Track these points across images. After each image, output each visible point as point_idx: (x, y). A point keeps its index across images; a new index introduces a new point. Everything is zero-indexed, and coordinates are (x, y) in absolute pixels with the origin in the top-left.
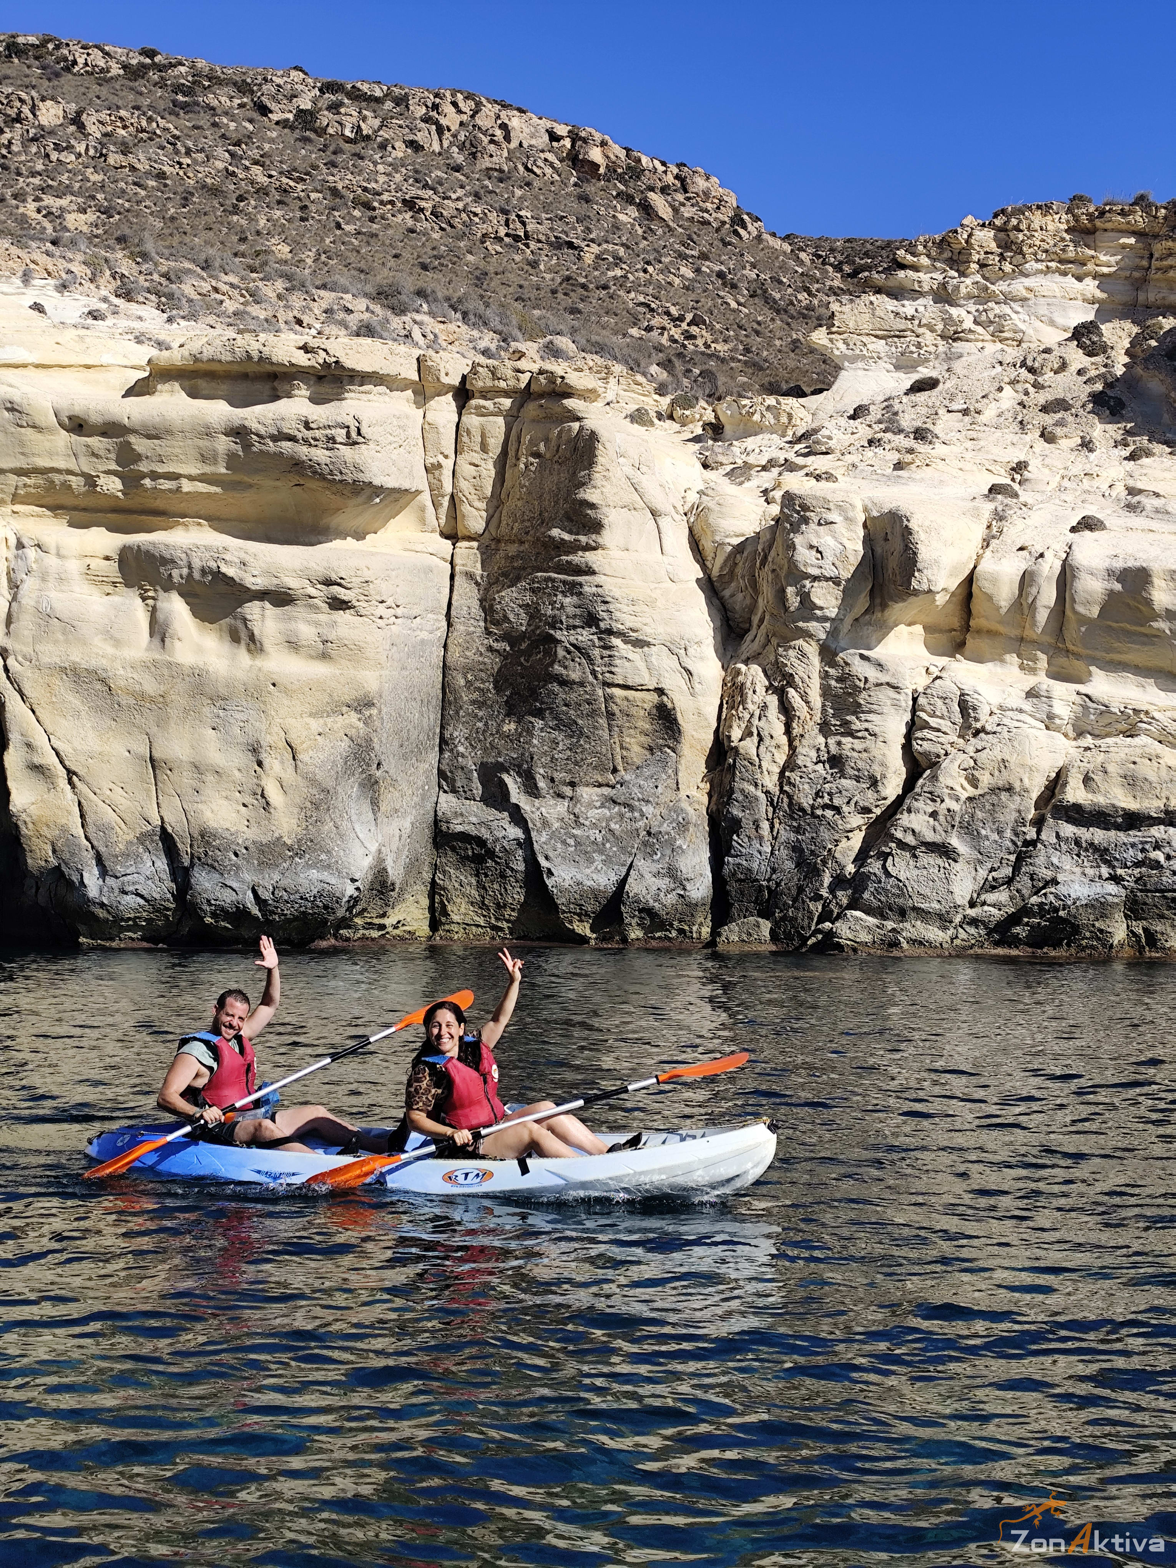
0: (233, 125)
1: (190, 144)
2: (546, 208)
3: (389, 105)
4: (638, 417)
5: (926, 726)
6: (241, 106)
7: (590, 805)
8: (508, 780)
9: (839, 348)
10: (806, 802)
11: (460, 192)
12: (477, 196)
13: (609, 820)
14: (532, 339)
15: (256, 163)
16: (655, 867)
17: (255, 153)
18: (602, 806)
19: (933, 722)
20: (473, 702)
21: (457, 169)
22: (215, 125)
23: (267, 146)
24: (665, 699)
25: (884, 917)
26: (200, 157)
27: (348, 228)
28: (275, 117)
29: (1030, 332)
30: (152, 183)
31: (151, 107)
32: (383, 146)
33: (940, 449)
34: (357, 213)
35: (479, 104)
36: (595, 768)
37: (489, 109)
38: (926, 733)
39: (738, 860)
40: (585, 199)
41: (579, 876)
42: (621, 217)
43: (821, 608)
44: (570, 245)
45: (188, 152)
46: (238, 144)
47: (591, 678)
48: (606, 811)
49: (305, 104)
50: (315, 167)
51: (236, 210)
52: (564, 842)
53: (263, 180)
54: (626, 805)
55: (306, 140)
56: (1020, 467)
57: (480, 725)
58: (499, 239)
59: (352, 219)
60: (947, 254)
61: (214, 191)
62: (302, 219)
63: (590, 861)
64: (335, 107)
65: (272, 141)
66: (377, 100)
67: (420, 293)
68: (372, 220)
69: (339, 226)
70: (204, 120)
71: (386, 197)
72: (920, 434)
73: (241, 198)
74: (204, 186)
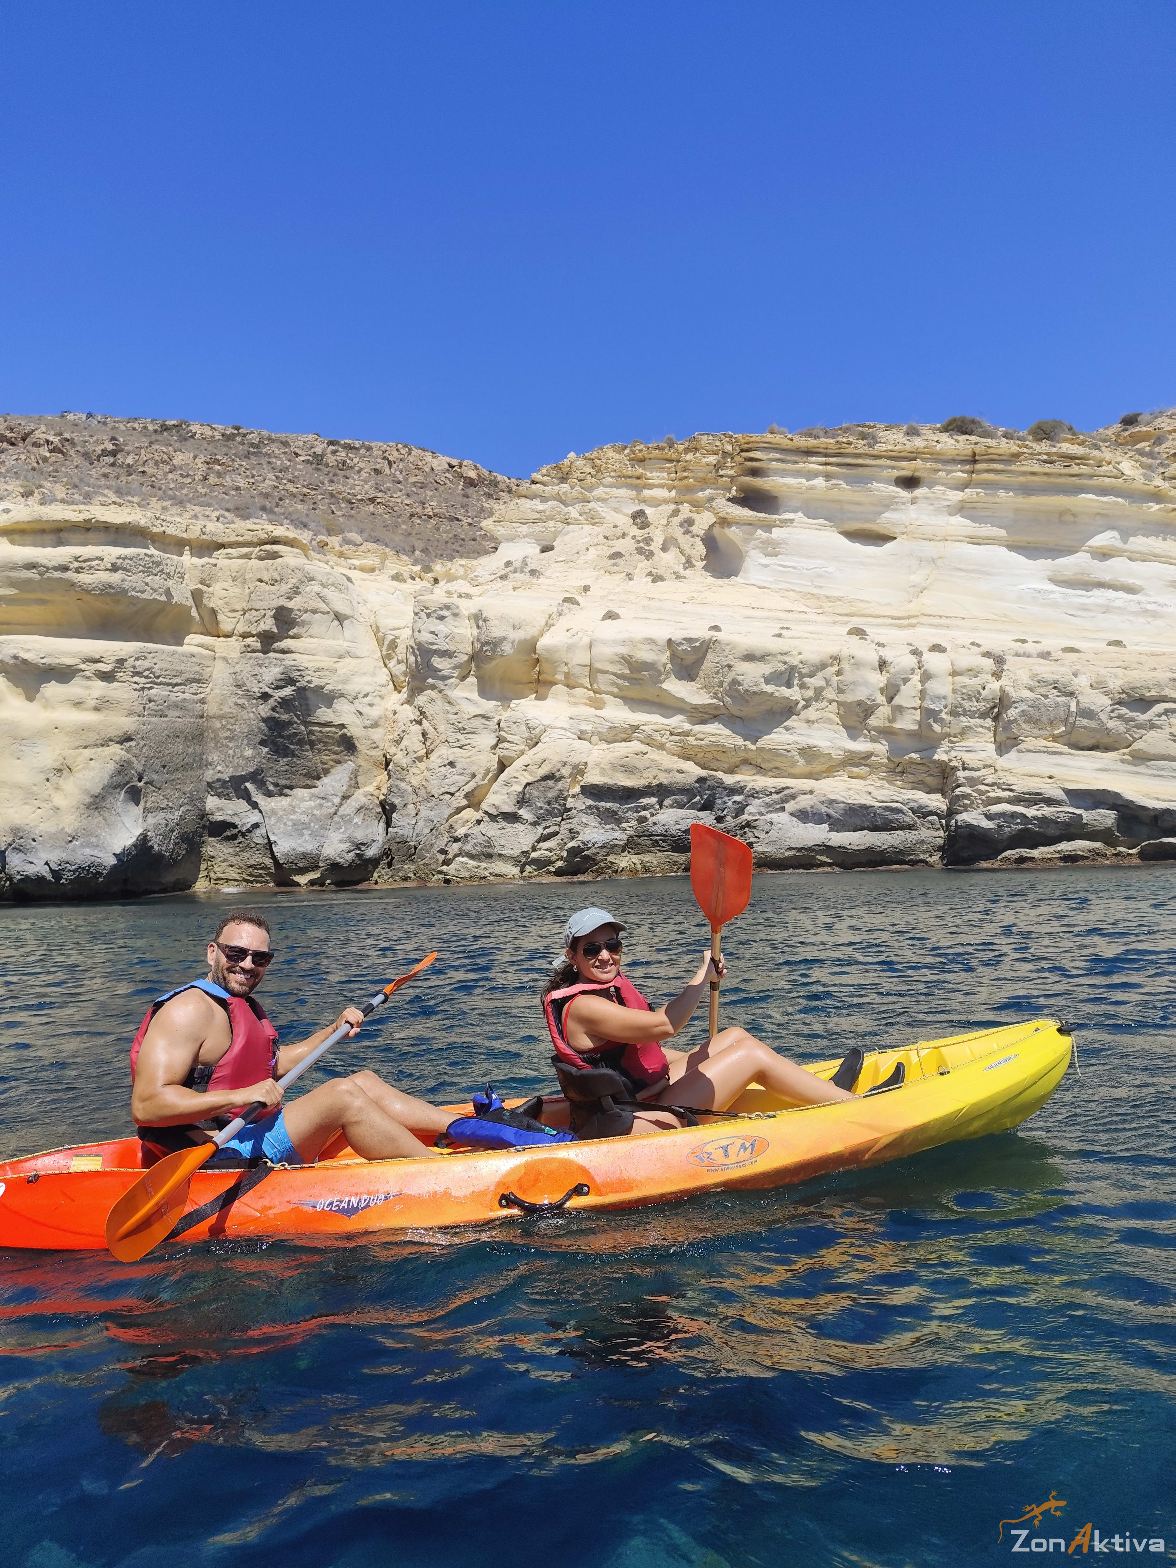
0: (279, 463)
1: (254, 472)
2: (446, 500)
3: (363, 451)
4: (397, 577)
5: (505, 740)
6: (285, 453)
7: (303, 800)
8: (248, 785)
9: (500, 531)
10: (435, 792)
11: (399, 494)
12: (408, 495)
13: (312, 808)
14: (336, 535)
15: (290, 481)
16: (340, 837)
17: (290, 477)
18: (310, 799)
19: (509, 737)
20: (227, 738)
21: (399, 482)
22: (269, 462)
23: (296, 473)
24: (345, 730)
25: (480, 860)
26: (260, 478)
27: (339, 513)
28: (301, 458)
29: (608, 517)
30: (233, 493)
31: (235, 455)
32: (359, 472)
33: (542, 580)
34: (343, 505)
35: (410, 450)
36: (305, 775)
37: (415, 452)
38: (506, 745)
39: (395, 830)
40: (466, 496)
41: (294, 845)
42: (486, 505)
43: (440, 671)
44: (457, 519)
45: (253, 477)
46: (281, 471)
47: (295, 719)
48: (312, 803)
49: (318, 450)
50: (323, 483)
51: (277, 505)
52: (285, 824)
53: (295, 490)
54: (323, 798)
55: (319, 469)
56: (586, 589)
57: (231, 752)
58: (420, 517)
59: (340, 509)
60: (560, 475)
61: (266, 496)
62: (314, 509)
63: (302, 835)
64: (334, 452)
65: (300, 470)
66: (356, 448)
67: (263, 509)
68: (352, 509)
69: (333, 513)
70: (264, 460)
71: (359, 497)
72: (533, 572)
73: (281, 499)
74: (262, 493)
